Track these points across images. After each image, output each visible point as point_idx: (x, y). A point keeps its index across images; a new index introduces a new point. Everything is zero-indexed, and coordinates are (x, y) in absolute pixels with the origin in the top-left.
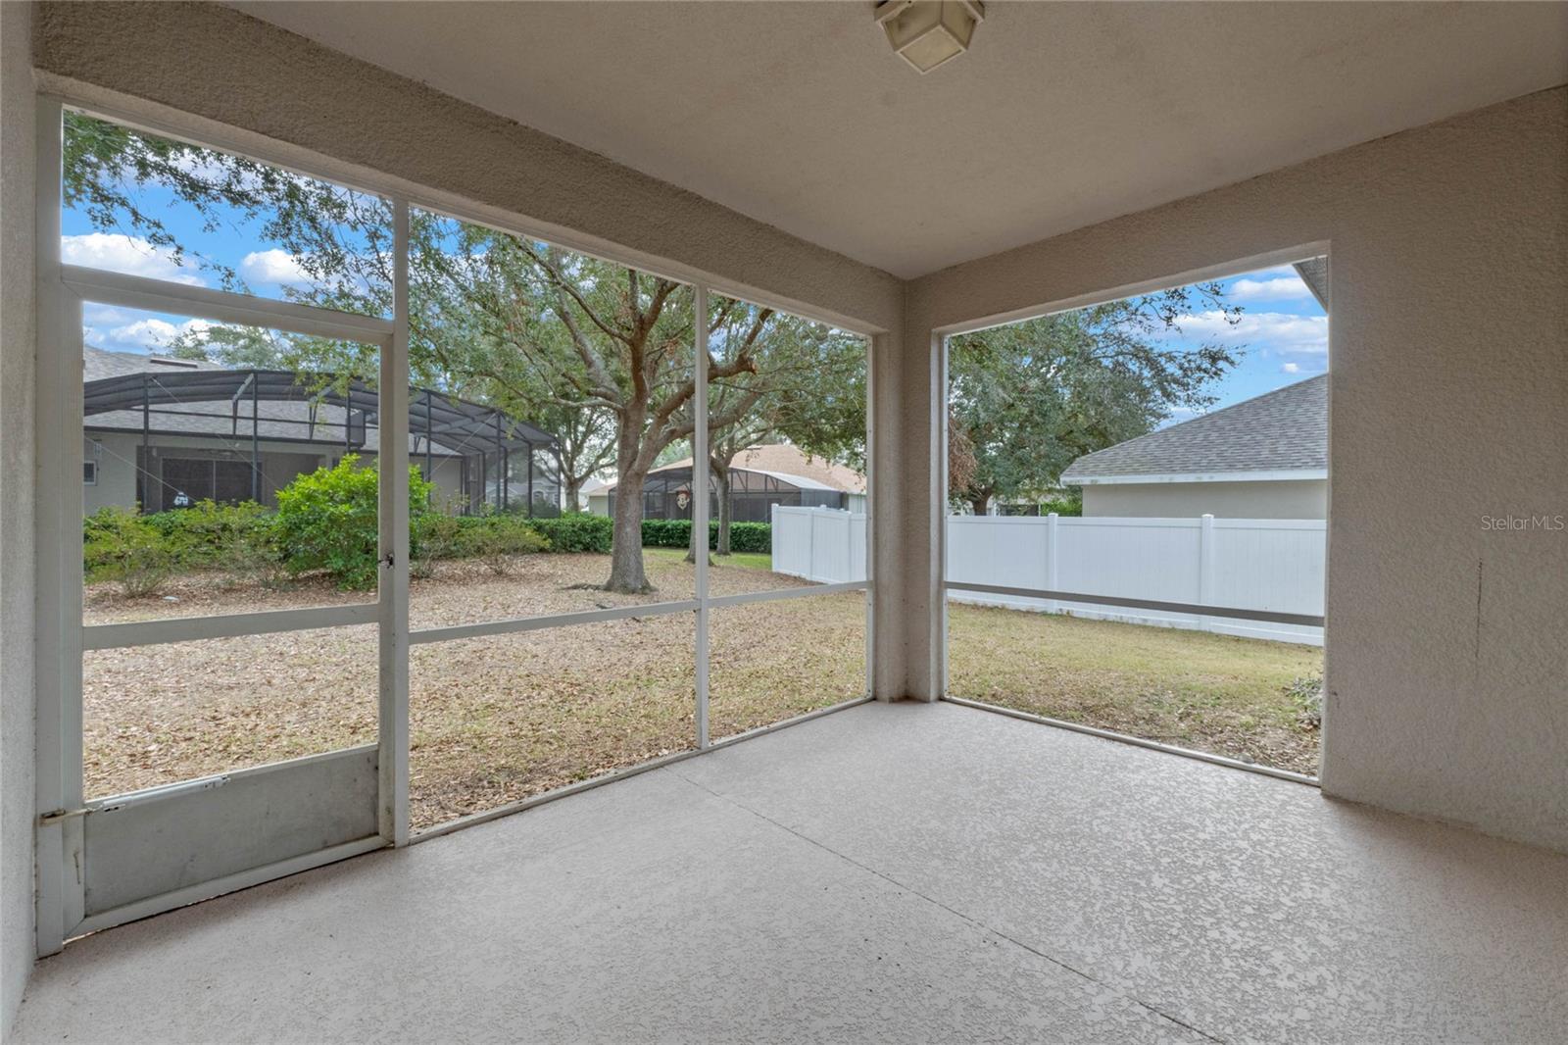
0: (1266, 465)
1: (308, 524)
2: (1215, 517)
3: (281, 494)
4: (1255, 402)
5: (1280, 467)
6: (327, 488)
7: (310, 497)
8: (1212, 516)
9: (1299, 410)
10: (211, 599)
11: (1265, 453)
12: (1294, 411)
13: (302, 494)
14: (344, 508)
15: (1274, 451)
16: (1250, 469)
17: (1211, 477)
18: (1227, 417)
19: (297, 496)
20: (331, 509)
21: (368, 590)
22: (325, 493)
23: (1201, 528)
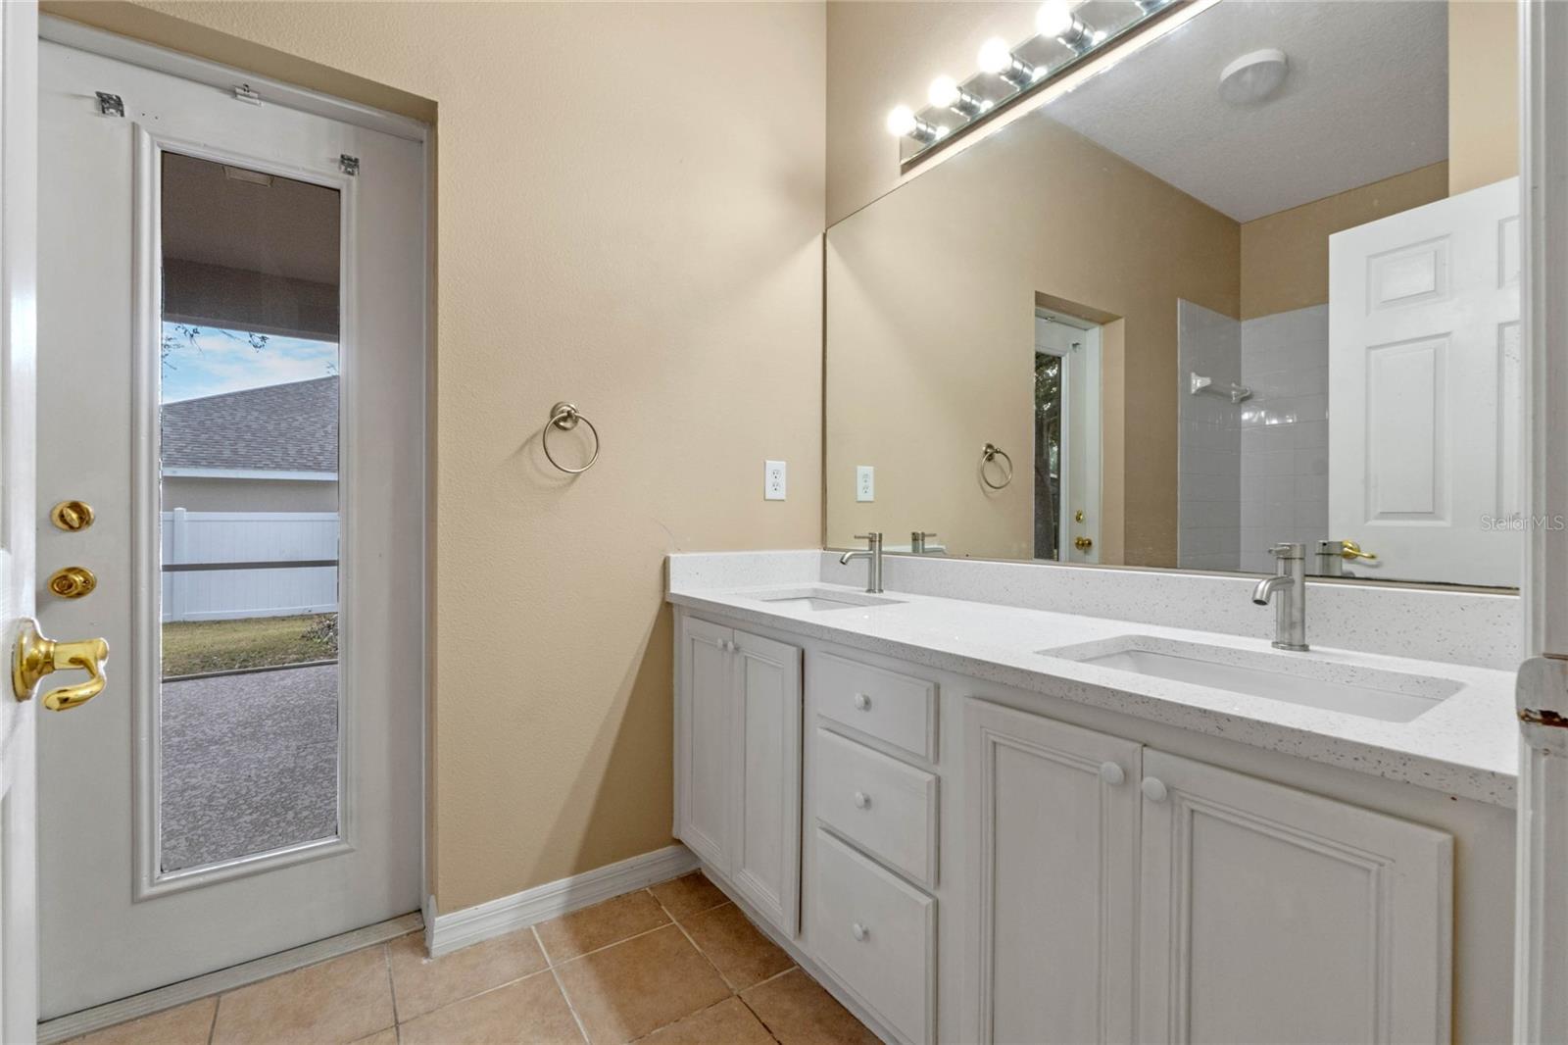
0: (231, 464)
2: (188, 511)
4: (205, 402)
5: (245, 466)
8: (184, 509)
9: (249, 417)
11: (227, 454)
12: (245, 417)
15: (235, 452)
16: (216, 467)
17: (174, 472)
18: (177, 413)
23: (173, 521)
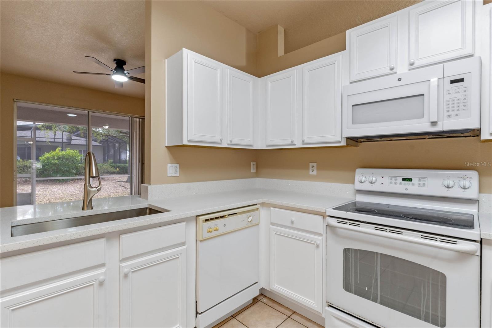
1: (47, 165)
3: (40, 158)
6: (52, 156)
7: (48, 158)
10: (21, 183)
13: (46, 158)
14: (56, 161)
19: (44, 158)
20: (53, 162)
21: (63, 182)
22: (52, 157)
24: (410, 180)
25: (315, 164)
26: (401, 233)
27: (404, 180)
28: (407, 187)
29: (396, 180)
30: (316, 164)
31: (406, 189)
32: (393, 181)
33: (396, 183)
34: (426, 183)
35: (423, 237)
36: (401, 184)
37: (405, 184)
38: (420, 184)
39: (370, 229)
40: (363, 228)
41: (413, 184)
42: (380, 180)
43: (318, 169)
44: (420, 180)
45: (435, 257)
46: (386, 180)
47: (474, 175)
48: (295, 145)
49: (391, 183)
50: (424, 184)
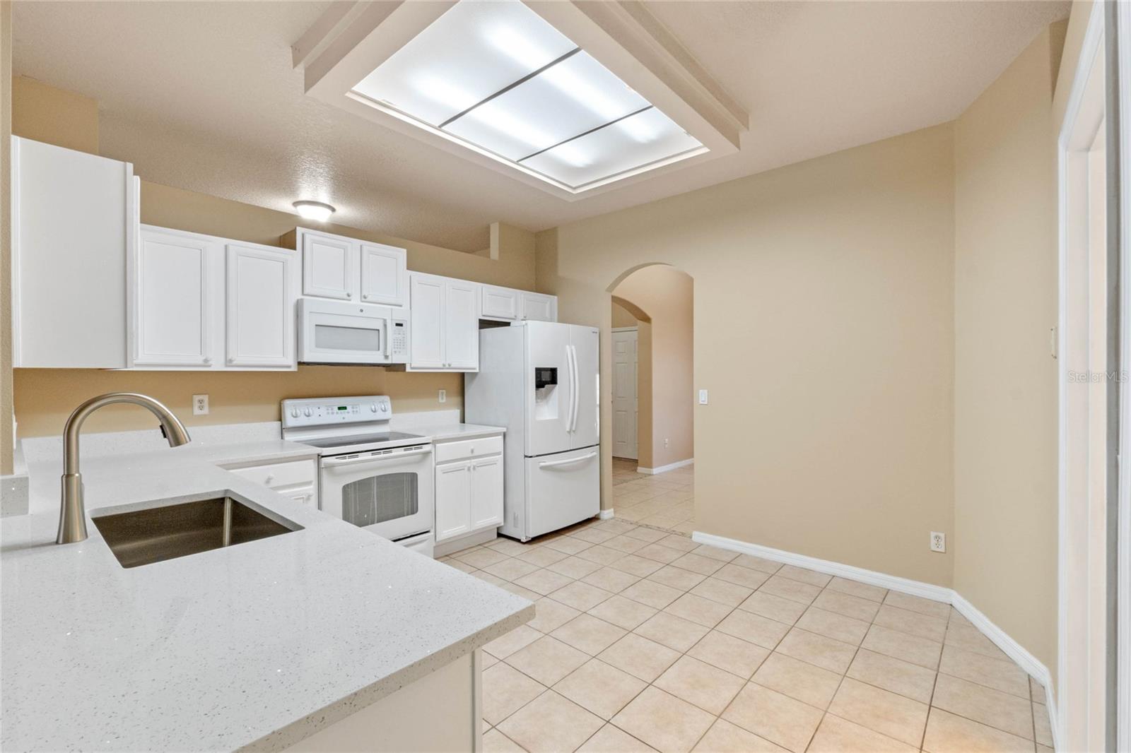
24: (345, 408)
25: (206, 398)
26: (391, 452)
27: (339, 408)
28: (343, 416)
29: (332, 409)
30: (207, 396)
31: (344, 418)
32: (330, 411)
33: (333, 413)
34: (358, 409)
35: (405, 450)
36: (337, 413)
37: (341, 413)
38: (353, 411)
39: (368, 456)
40: (362, 457)
41: (348, 412)
42: (317, 412)
43: (211, 404)
44: (353, 408)
45: (408, 464)
46: (323, 411)
47: (387, 398)
48: (210, 366)
49: (328, 413)
50: (357, 411)
